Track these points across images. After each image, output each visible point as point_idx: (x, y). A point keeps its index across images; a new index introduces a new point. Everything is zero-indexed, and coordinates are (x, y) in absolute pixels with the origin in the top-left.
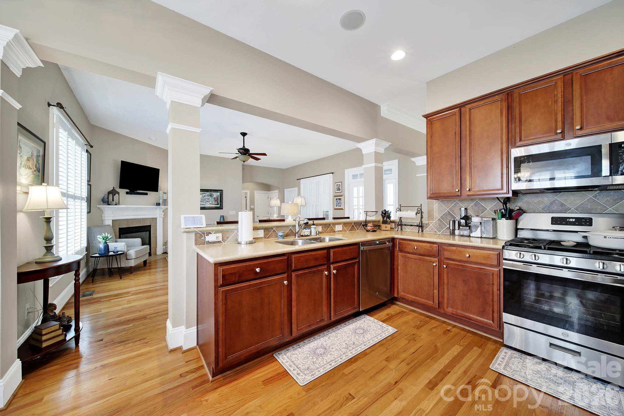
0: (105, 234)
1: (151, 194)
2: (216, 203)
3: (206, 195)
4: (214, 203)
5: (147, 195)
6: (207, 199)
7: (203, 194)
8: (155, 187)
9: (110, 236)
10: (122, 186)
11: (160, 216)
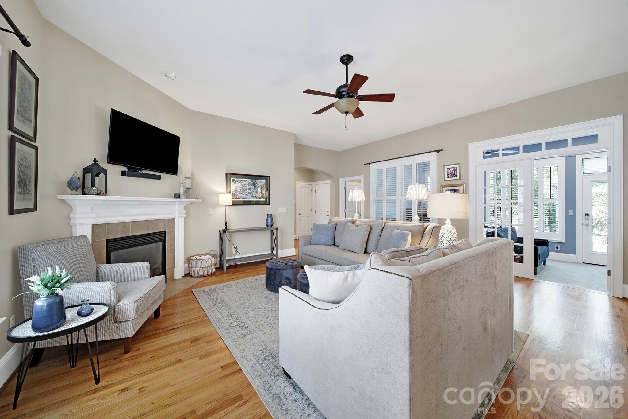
0: (54, 270)
1: (166, 178)
3: (247, 182)
5: (160, 179)
6: (248, 189)
8: (172, 168)
9: (67, 275)
10: (113, 159)
11: (180, 215)
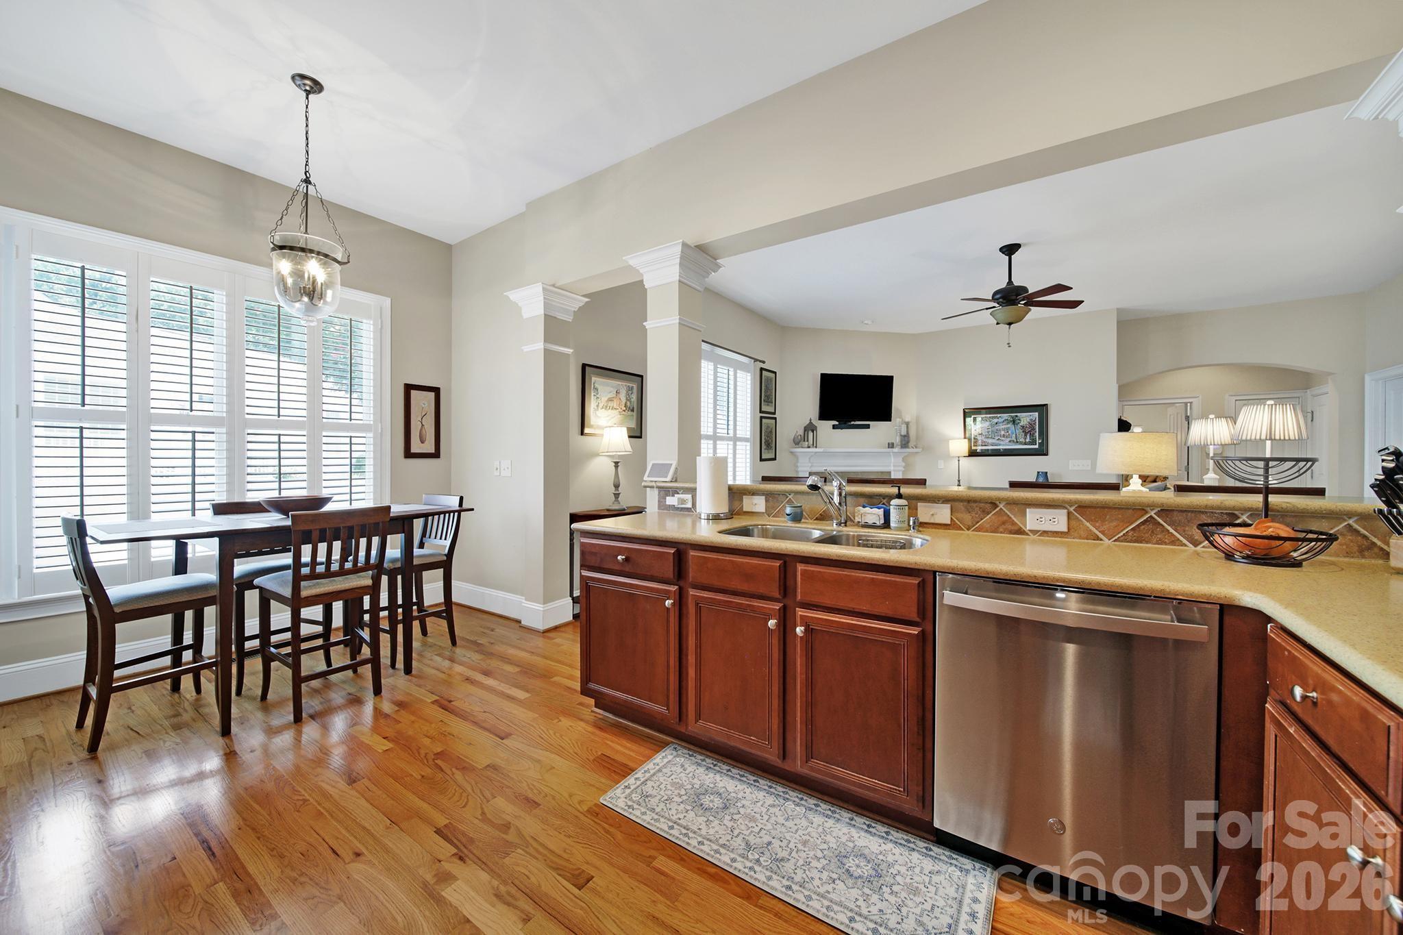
1: (878, 428)
2: (1027, 440)
3: (1000, 420)
4: (1022, 440)
5: (869, 428)
6: (1004, 430)
7: (993, 418)
8: (884, 413)
10: (823, 416)
11: (896, 468)
